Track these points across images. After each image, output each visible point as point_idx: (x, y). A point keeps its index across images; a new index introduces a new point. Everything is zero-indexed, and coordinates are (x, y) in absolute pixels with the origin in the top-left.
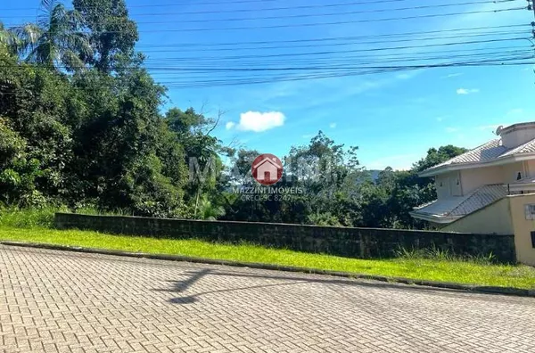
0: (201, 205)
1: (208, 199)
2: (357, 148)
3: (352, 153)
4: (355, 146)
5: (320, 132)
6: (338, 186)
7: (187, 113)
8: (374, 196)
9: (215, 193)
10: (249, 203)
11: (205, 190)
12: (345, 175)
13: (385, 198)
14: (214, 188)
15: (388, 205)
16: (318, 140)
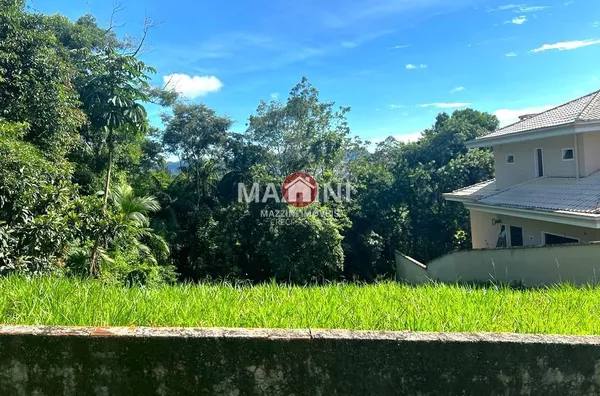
0: (115, 191)
1: (128, 181)
2: (348, 109)
3: (341, 117)
4: (346, 107)
5: (304, 79)
6: (327, 162)
7: (80, 23)
8: (372, 176)
9: (138, 171)
10: (192, 187)
11: (122, 165)
12: (338, 146)
13: (389, 179)
14: (137, 162)
15: (394, 188)
16: (301, 90)
